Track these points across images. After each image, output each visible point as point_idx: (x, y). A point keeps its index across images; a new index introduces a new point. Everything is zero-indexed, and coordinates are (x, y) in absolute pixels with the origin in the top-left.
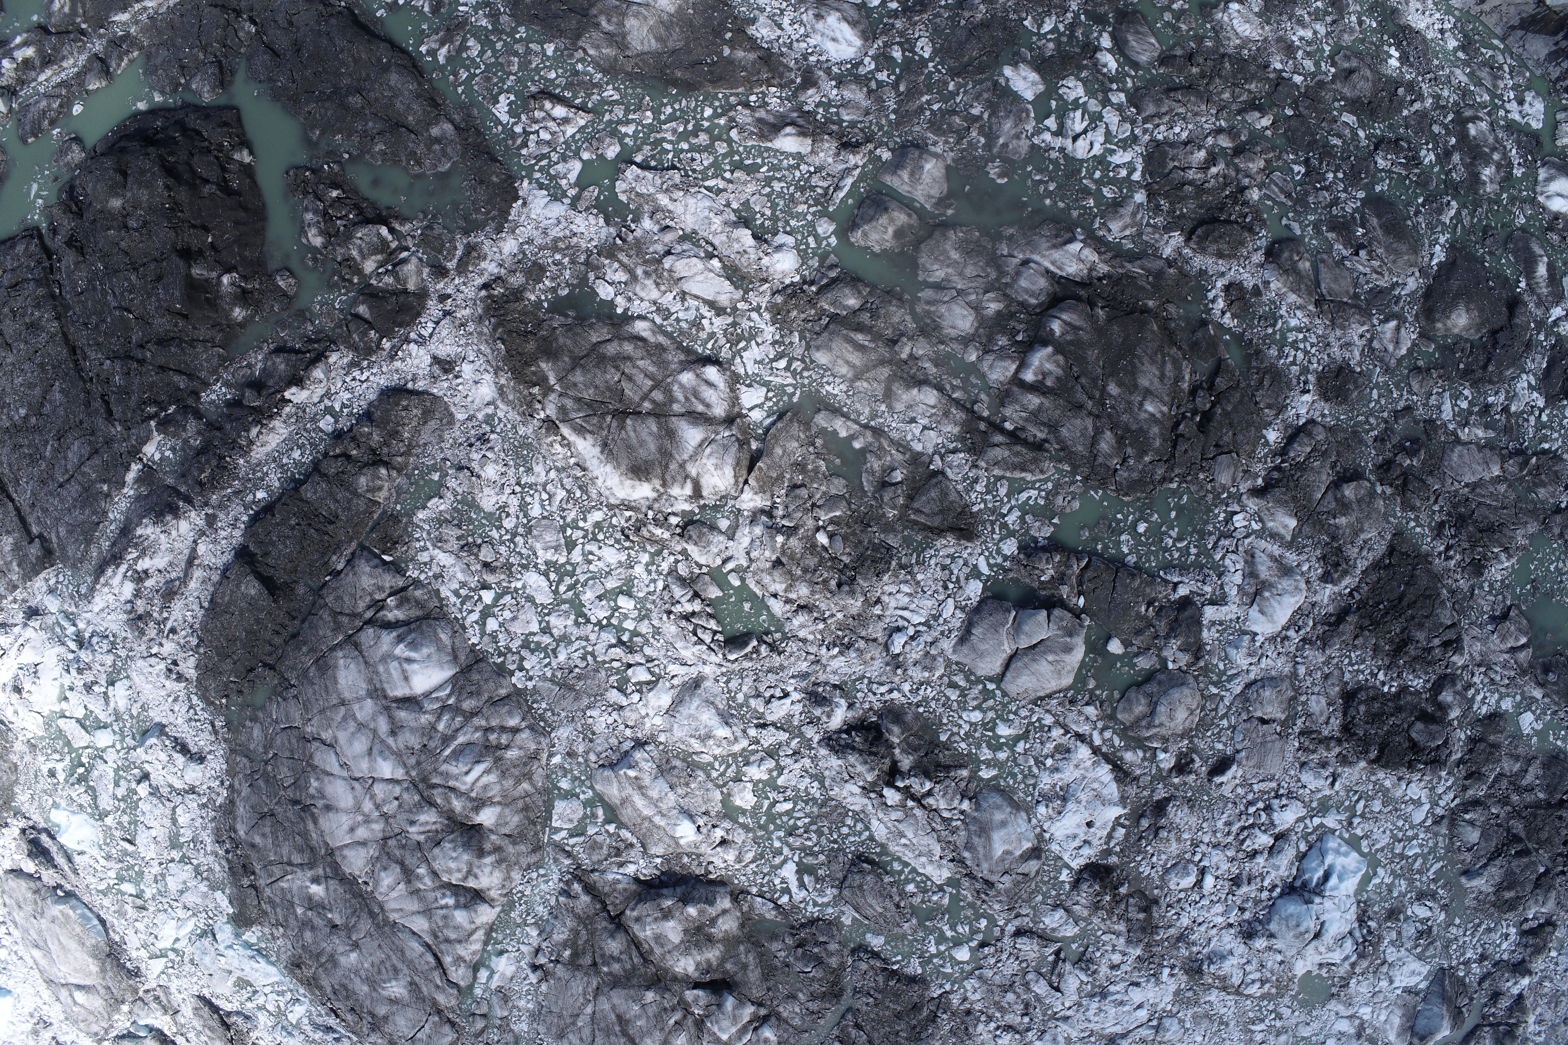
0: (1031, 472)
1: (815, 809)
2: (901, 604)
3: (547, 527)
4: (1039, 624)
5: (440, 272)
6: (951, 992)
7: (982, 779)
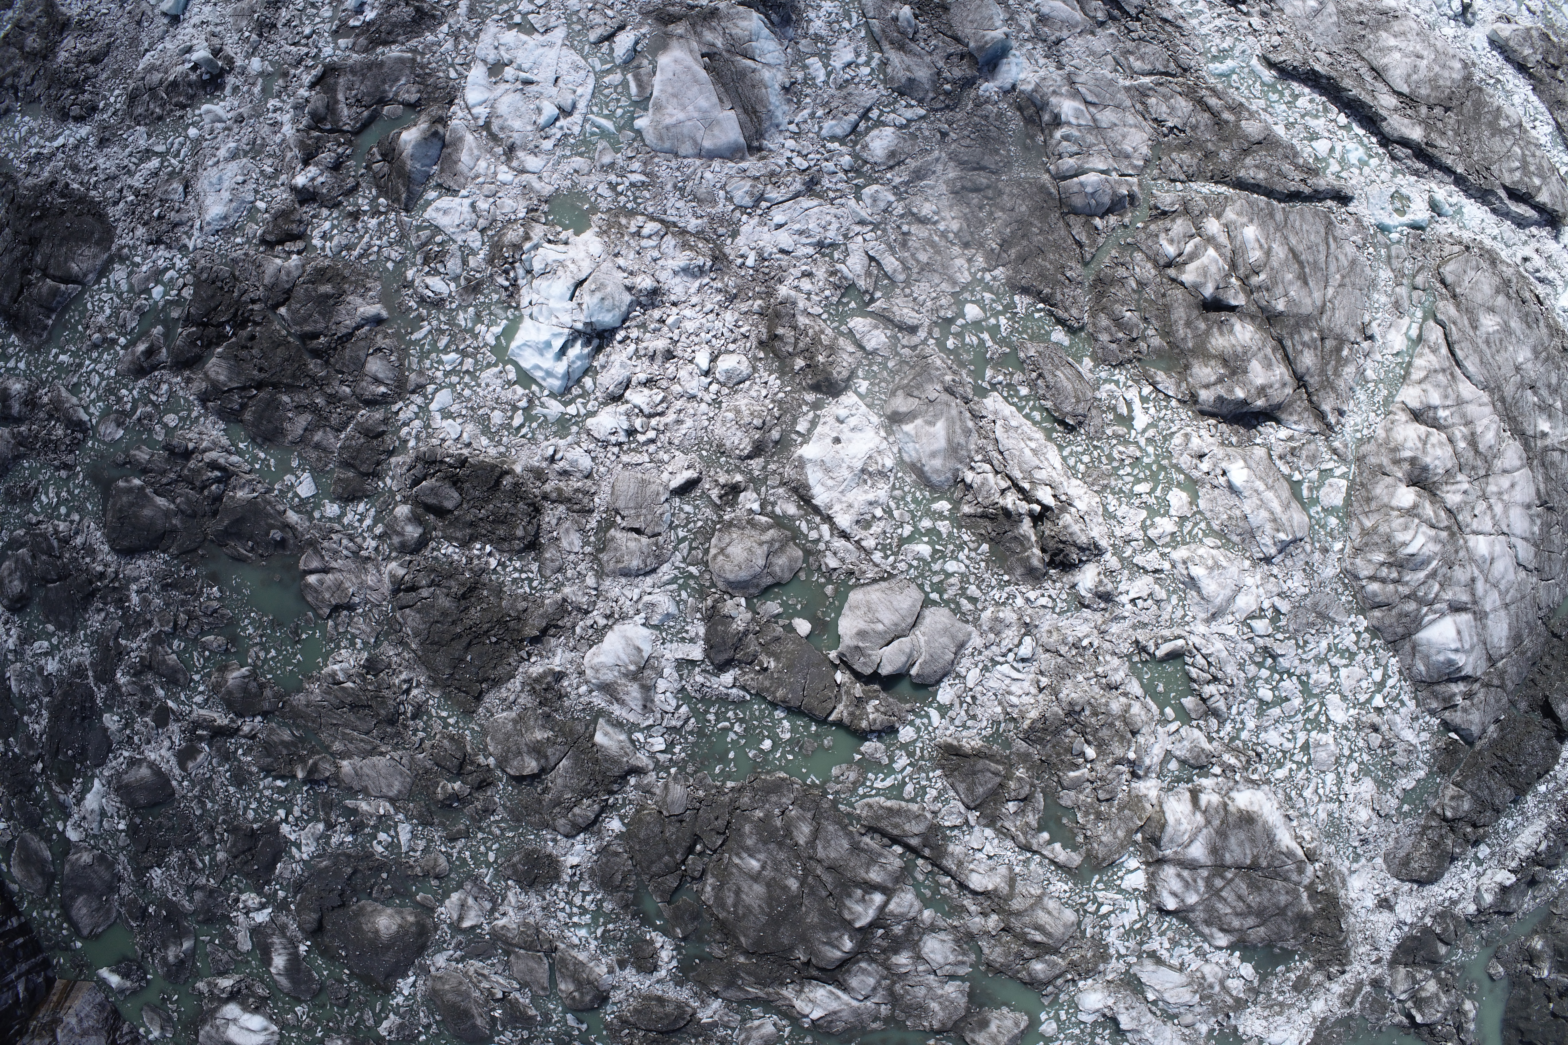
0: (882, 807)
1: (1113, 483)
2: (1018, 684)
3: (1323, 764)
4: (890, 662)
5: (1376, 983)
6: (984, 270)
7: (948, 500)
